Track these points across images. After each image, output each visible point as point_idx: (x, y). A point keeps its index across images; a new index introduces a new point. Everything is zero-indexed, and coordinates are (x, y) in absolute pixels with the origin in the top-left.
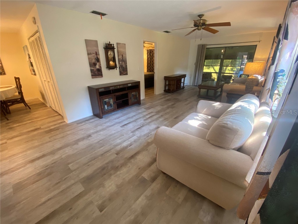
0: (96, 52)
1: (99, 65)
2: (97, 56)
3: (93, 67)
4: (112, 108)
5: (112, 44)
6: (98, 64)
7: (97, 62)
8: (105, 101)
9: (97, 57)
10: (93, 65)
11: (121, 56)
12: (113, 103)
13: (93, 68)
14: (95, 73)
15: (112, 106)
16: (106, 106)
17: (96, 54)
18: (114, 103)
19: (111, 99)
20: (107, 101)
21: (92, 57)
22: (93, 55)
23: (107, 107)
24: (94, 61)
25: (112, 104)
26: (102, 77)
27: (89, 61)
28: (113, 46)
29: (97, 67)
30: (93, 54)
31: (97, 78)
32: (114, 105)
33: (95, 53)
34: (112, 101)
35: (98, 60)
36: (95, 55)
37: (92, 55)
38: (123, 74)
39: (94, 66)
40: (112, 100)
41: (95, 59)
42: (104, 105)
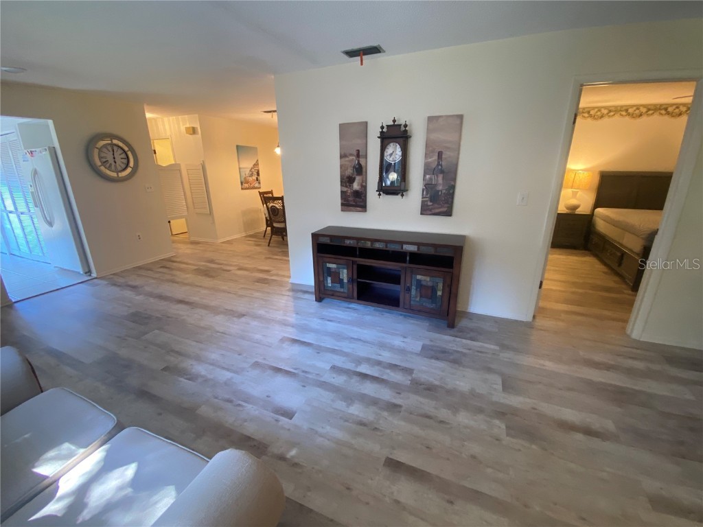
0: (358, 150)
1: (361, 181)
2: (359, 161)
3: (346, 187)
4: (342, 290)
5: (400, 125)
6: (358, 179)
7: (357, 175)
8: (329, 268)
9: (359, 164)
10: (347, 181)
11: (436, 157)
12: (348, 281)
13: (345, 189)
14: (348, 201)
15: (346, 286)
16: (329, 280)
17: (358, 156)
18: (351, 280)
19: (344, 268)
20: (333, 270)
21: (347, 163)
22: (351, 158)
23: (332, 282)
24: (349, 172)
25: (345, 281)
26: (366, 211)
27: (341, 172)
28: (403, 128)
29: (356, 186)
30: (351, 155)
31: (350, 211)
32: (351, 286)
33: (355, 153)
34: (344, 275)
35: (360, 170)
36: (354, 158)
37: (347, 159)
38: (431, 210)
39: (348, 184)
40: (345, 271)
41: (354, 167)
42: (326, 275)
